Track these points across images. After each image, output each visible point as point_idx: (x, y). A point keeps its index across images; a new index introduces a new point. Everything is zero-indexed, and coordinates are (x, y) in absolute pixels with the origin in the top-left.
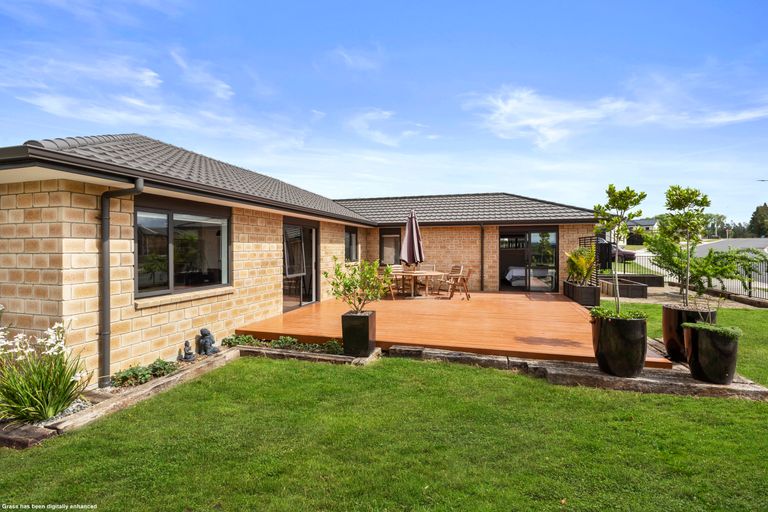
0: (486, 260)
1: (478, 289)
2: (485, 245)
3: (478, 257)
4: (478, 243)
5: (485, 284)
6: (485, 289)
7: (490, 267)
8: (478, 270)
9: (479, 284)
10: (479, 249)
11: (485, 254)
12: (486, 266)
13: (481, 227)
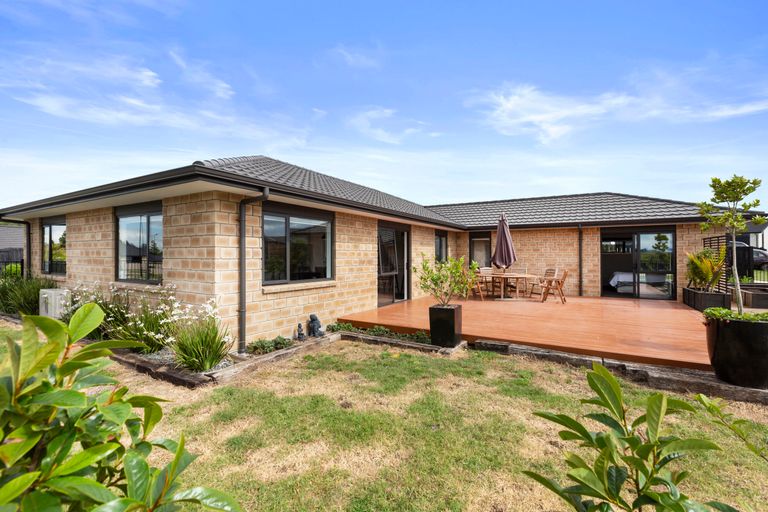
0: (584, 264)
1: (576, 293)
2: (584, 247)
3: (576, 260)
4: (576, 246)
5: (584, 289)
6: (584, 295)
7: (590, 271)
8: (575, 275)
9: (577, 289)
10: (577, 252)
11: (584, 257)
12: (585, 270)
13: (579, 229)
